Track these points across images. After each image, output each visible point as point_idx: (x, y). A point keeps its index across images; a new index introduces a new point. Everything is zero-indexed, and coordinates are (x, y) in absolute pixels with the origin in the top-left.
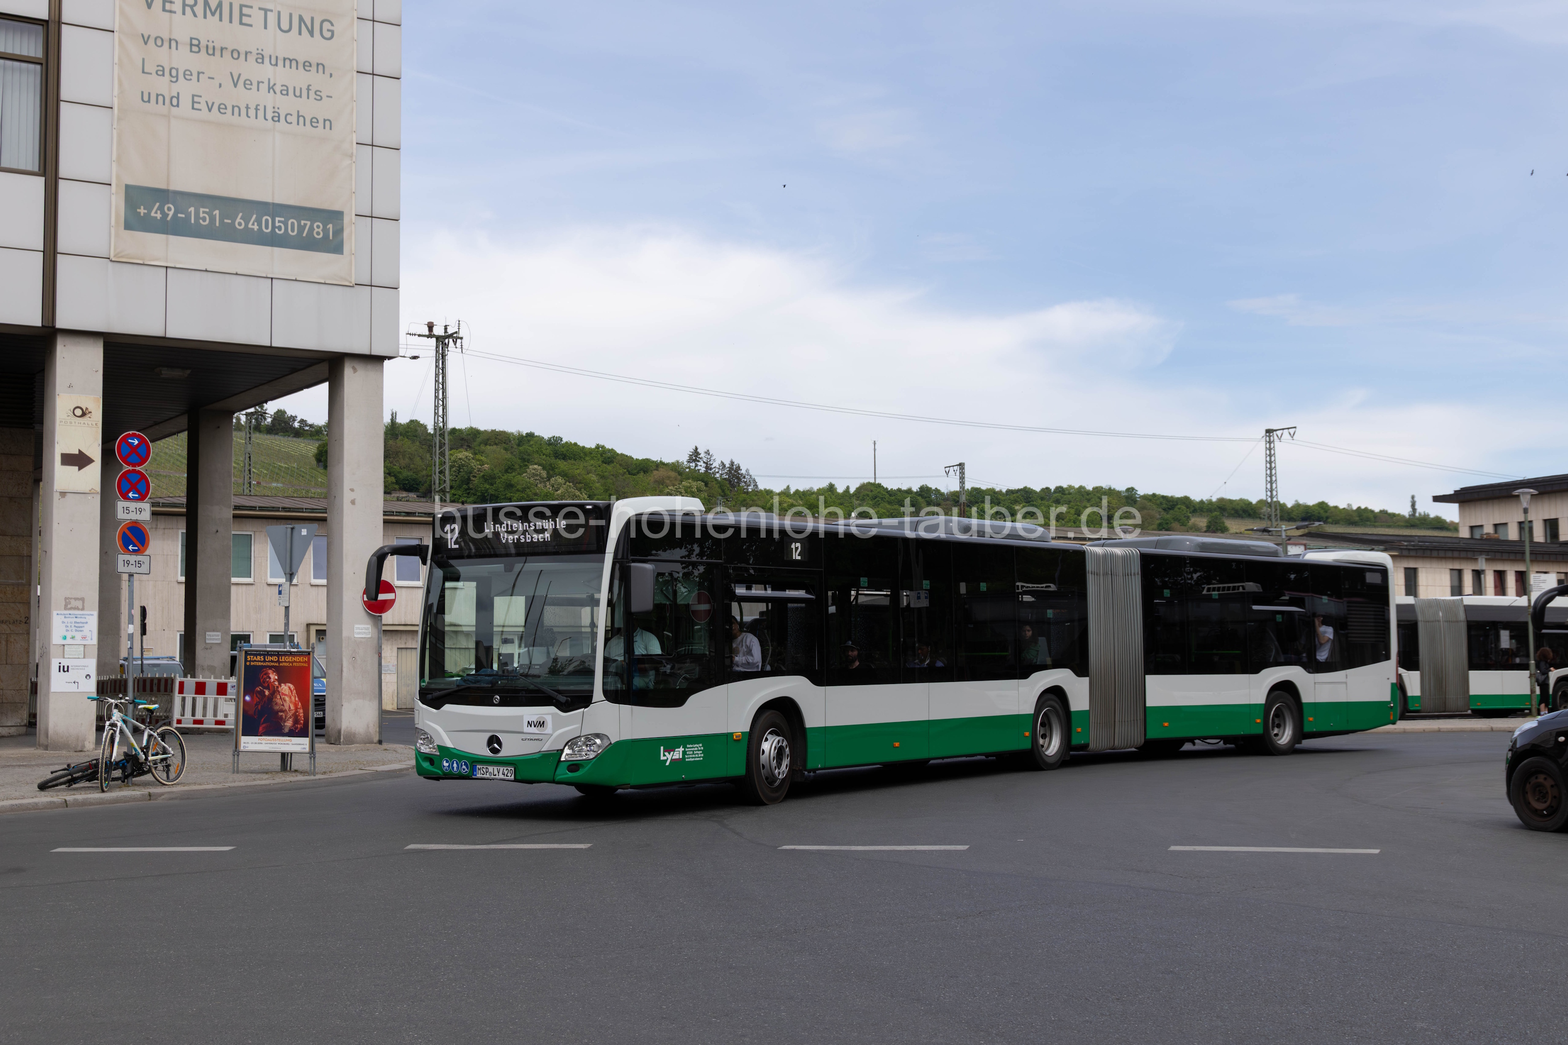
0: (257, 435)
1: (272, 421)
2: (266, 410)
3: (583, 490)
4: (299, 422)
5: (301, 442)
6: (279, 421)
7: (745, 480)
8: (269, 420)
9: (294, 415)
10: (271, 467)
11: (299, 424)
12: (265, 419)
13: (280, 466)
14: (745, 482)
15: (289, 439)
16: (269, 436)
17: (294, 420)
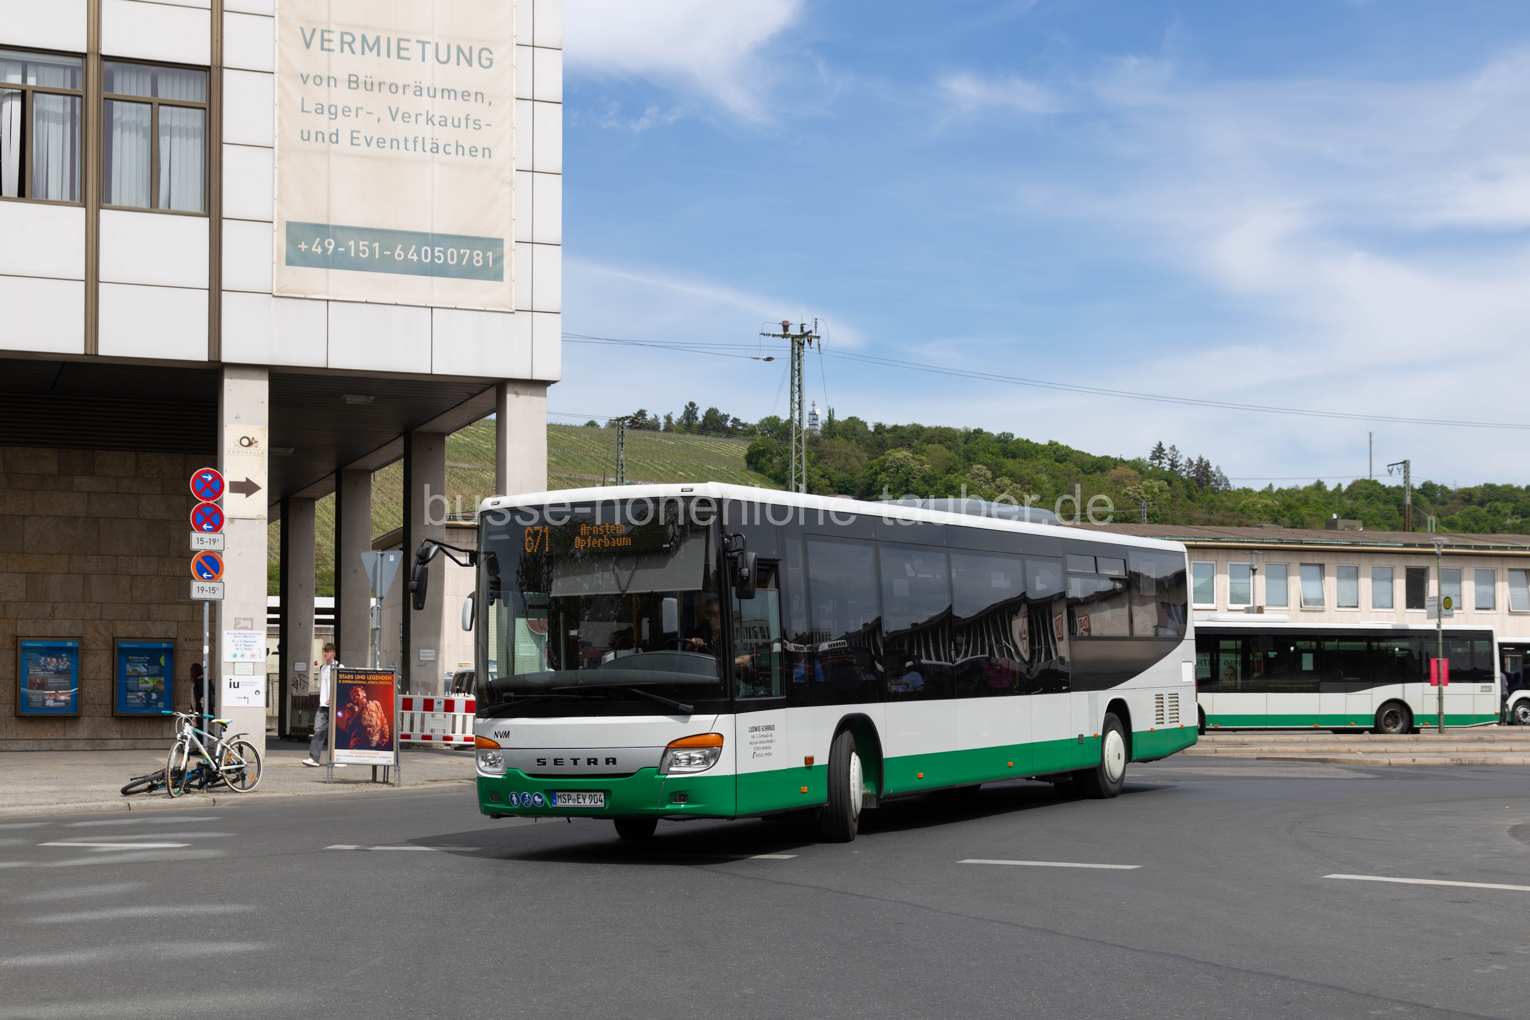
0: (688, 435)
1: (703, 421)
2: (697, 409)
3: (1031, 491)
4: (731, 421)
5: (733, 443)
6: (711, 420)
7: (1215, 478)
8: (701, 419)
9: (726, 414)
10: (699, 470)
11: (732, 423)
12: (697, 418)
13: (709, 468)
14: (1216, 481)
15: (721, 439)
16: (700, 437)
17: (727, 419)
